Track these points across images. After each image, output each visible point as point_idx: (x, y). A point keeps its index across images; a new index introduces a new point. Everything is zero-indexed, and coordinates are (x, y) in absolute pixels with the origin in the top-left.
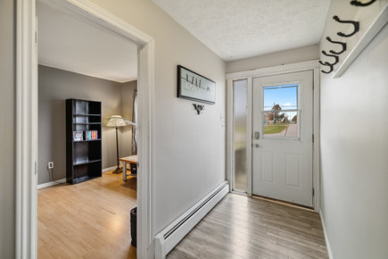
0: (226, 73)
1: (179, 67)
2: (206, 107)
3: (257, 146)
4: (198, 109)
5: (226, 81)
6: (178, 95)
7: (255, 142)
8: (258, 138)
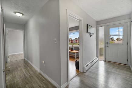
0: (97, 25)
1: (87, 25)
2: (92, 35)
3: (107, 46)
4: (91, 36)
5: (97, 27)
6: (87, 32)
7: (107, 45)
8: (108, 44)
